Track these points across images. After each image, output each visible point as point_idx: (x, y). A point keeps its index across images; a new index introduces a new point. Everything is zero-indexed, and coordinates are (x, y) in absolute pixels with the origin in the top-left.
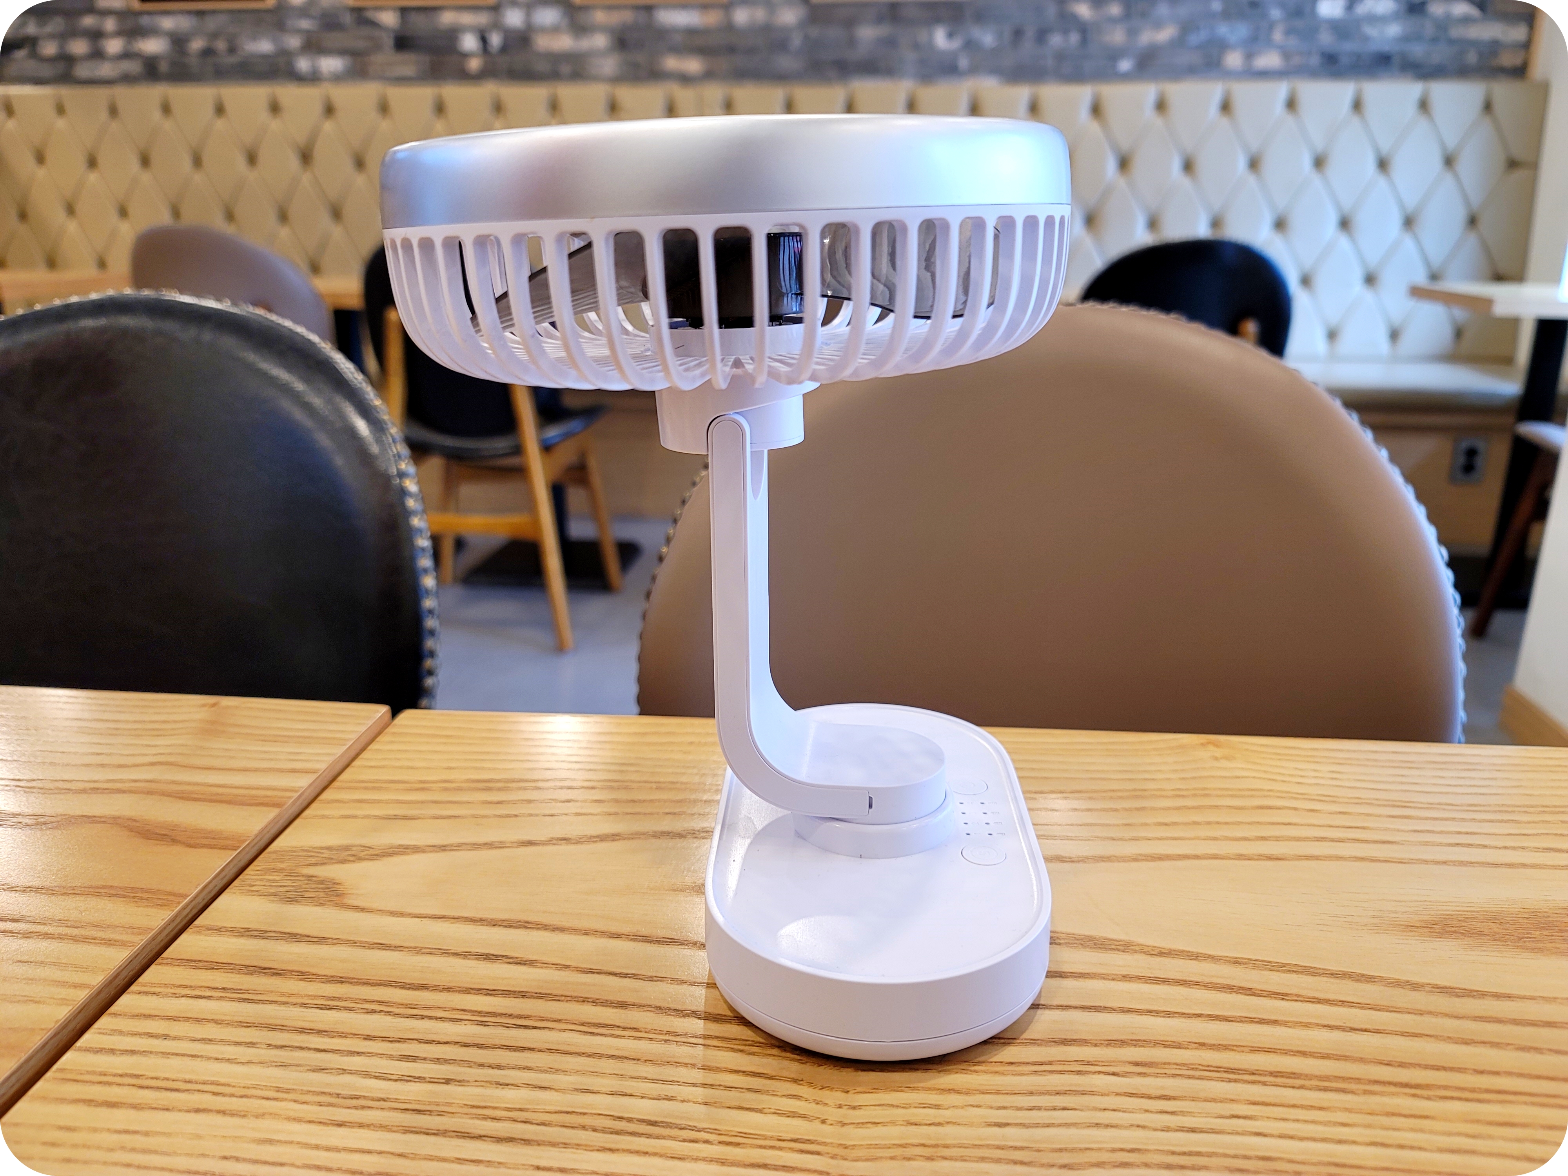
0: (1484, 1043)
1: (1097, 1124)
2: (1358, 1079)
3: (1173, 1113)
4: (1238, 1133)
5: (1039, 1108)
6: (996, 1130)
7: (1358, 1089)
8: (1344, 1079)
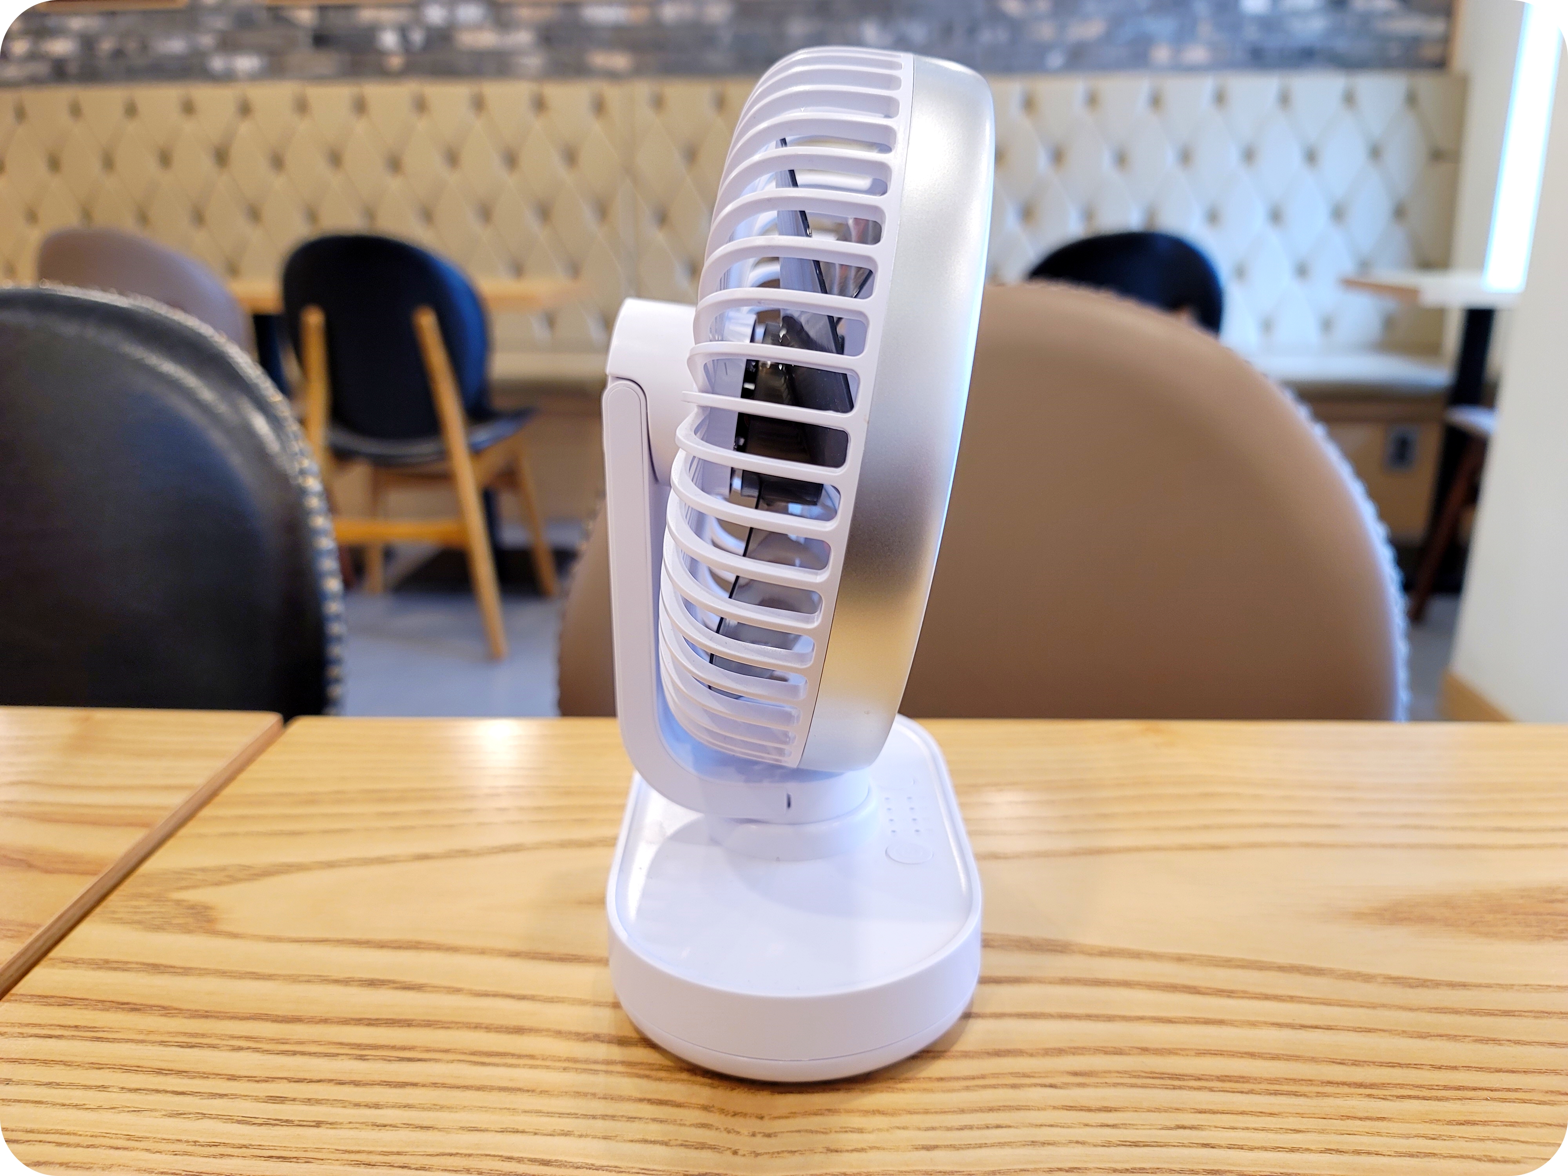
0: (1441, 1036)
1: (1033, 1142)
2: (1310, 1080)
3: (1114, 1126)
4: (1184, 1146)
5: (971, 1128)
6: (924, 1153)
7: (1310, 1092)
8: (1295, 1081)
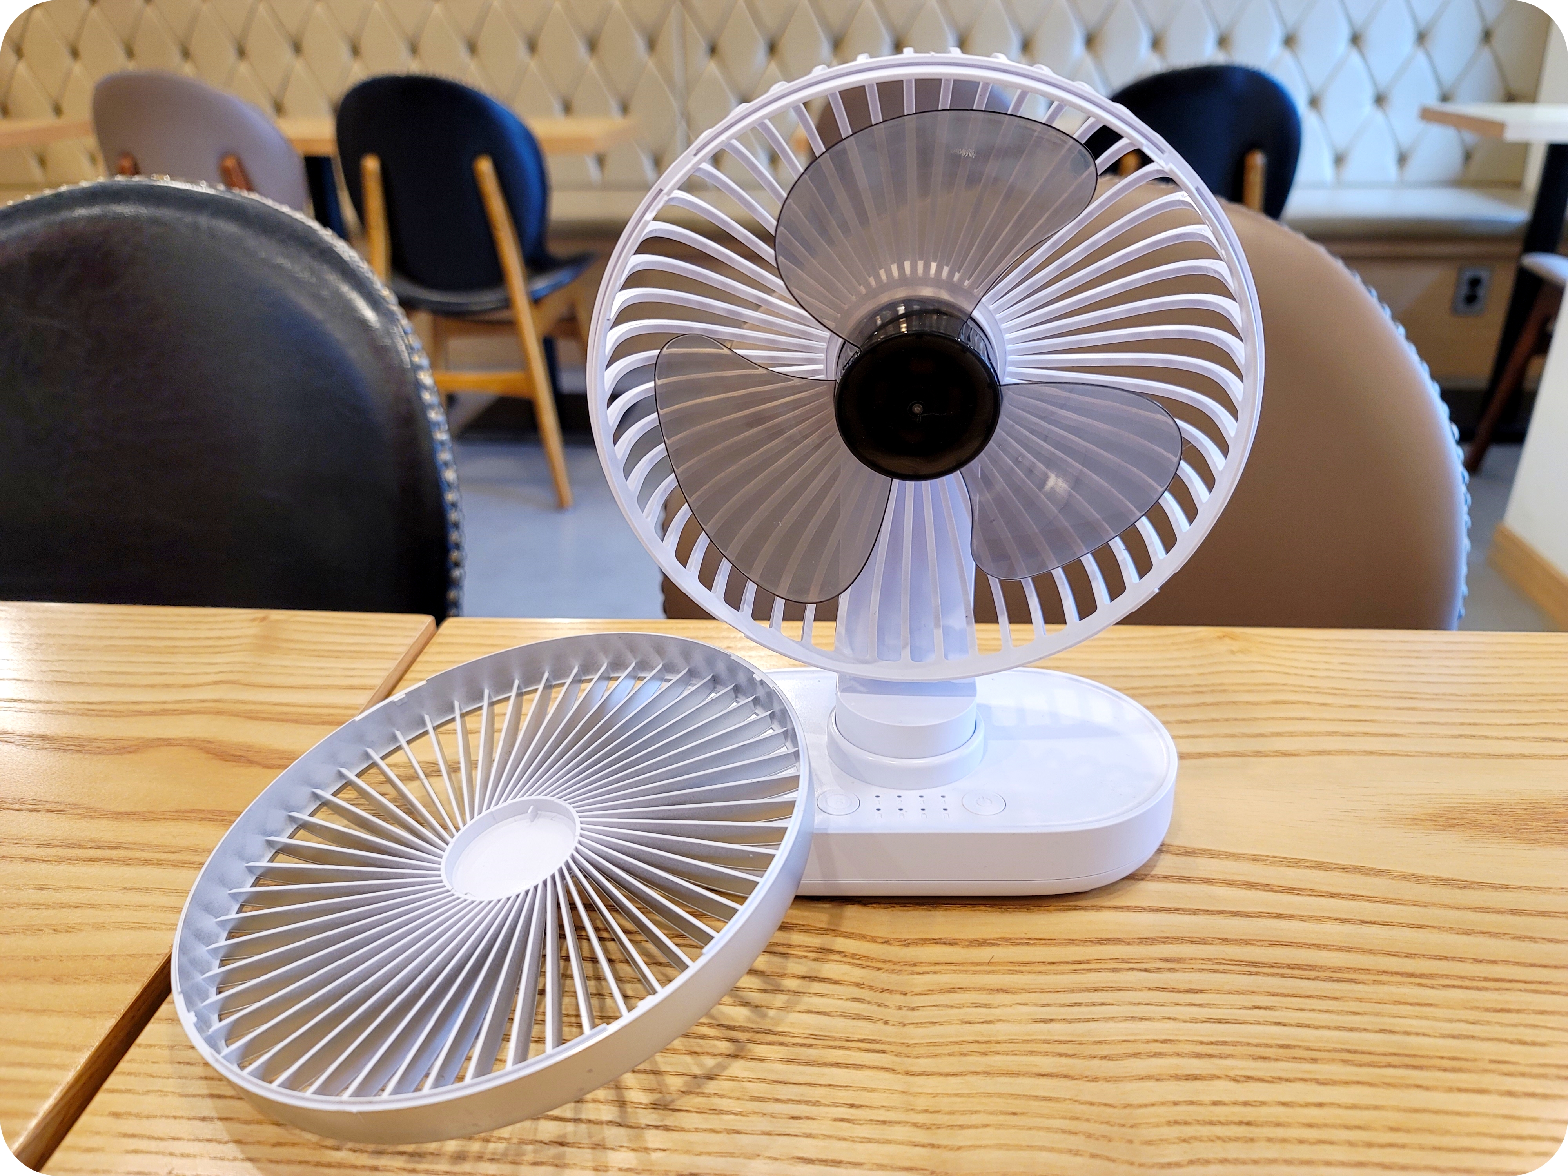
0: (1483, 933)
1: (1132, 1017)
2: (1368, 970)
3: (1200, 1005)
4: (1259, 1023)
5: (1080, 1005)
6: (1042, 1025)
7: (1368, 980)
8: (1355, 970)
